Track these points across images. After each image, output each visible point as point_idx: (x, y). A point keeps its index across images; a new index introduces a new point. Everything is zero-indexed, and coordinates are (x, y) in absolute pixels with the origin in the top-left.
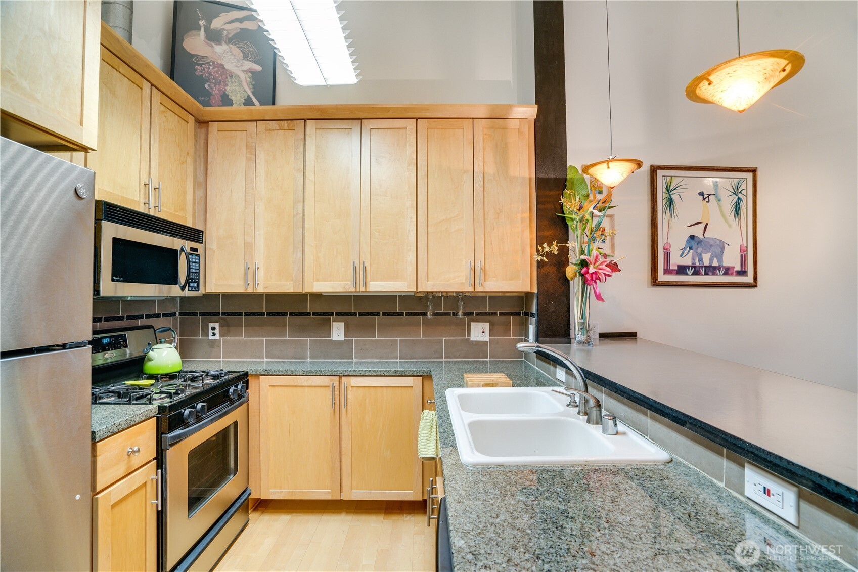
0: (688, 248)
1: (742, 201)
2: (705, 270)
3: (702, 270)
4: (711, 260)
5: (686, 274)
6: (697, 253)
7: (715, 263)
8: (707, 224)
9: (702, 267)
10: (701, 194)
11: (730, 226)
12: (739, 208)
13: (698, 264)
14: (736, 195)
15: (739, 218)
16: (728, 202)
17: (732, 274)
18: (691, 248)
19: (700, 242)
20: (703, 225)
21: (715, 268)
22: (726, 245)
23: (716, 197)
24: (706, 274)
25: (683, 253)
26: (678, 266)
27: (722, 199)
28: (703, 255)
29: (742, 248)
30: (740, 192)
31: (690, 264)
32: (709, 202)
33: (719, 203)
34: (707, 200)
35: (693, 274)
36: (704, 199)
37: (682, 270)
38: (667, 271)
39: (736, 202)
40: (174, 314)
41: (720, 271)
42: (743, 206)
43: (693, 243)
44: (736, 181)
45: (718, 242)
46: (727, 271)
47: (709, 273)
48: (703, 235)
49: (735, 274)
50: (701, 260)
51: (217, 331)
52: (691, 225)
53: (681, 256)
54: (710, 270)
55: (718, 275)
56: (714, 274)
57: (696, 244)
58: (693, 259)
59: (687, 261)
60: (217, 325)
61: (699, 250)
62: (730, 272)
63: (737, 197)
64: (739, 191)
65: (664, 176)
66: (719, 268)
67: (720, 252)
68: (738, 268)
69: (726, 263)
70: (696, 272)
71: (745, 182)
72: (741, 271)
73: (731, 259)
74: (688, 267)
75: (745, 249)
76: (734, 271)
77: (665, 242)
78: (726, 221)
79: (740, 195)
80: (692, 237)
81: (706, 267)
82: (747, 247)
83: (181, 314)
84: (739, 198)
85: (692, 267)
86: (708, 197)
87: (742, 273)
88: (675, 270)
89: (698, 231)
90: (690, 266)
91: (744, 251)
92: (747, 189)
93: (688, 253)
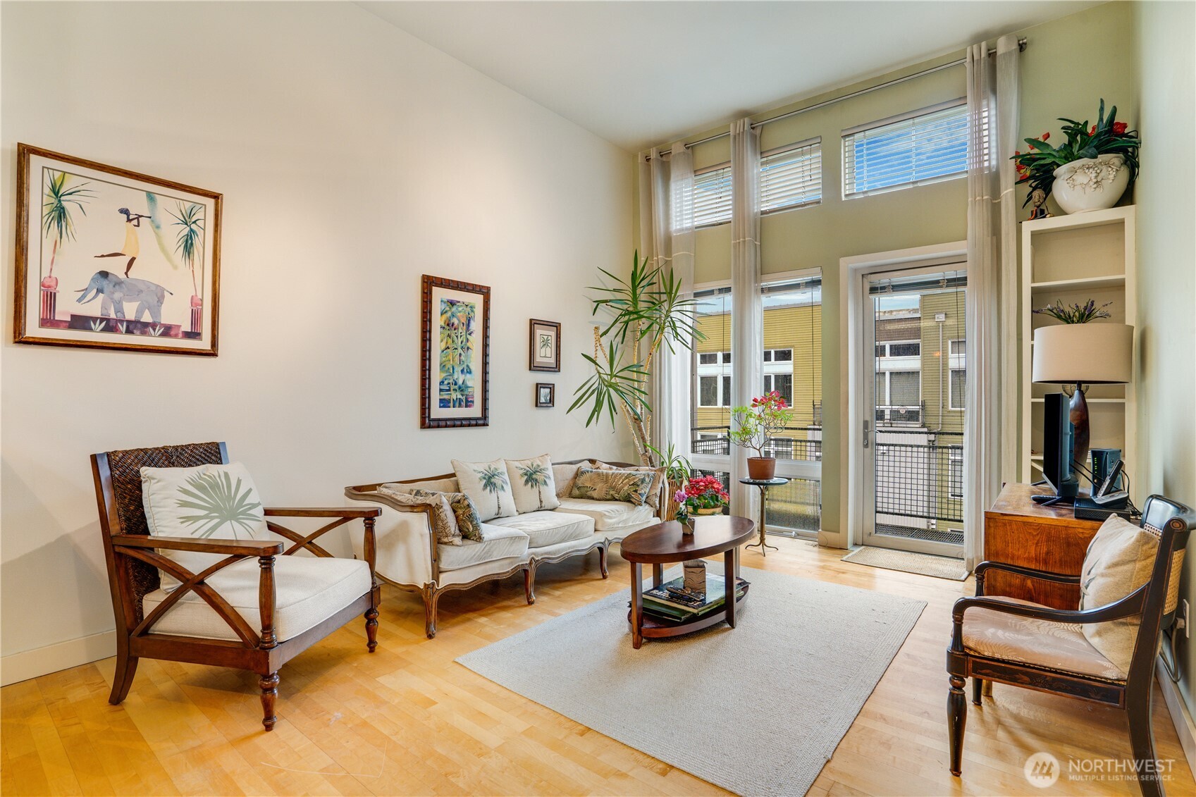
0: (95, 290)
1: (197, 235)
2: (128, 327)
3: (122, 326)
4: (140, 311)
5: (90, 329)
6: (112, 299)
7: (147, 318)
8: (133, 259)
9: (121, 321)
10: (125, 212)
11: (175, 267)
12: (192, 244)
13: (113, 316)
14: (186, 224)
15: (191, 257)
16: (174, 233)
17: (176, 336)
18: (100, 291)
19: (118, 283)
20: (126, 259)
21: (146, 325)
22: (166, 294)
23: (152, 221)
24: (129, 331)
25: (83, 297)
26: (73, 316)
27: (162, 226)
28: (124, 303)
29: (194, 301)
30: (194, 222)
31: (98, 314)
32: (138, 226)
33: (157, 230)
34: (135, 222)
35: (103, 330)
36: (129, 220)
37: (79, 322)
38: (49, 323)
39: (187, 235)
41: (154, 330)
42: (197, 242)
43: (105, 283)
44: (188, 205)
45: (153, 288)
46: (167, 331)
47: (135, 331)
48: (126, 273)
49: (180, 335)
50: (119, 310)
52: (103, 256)
53: (79, 300)
54: (137, 327)
55: (151, 336)
56: (144, 333)
57: (111, 286)
58: (104, 307)
59: (93, 308)
61: (117, 295)
62: (173, 333)
63: (188, 228)
64: (193, 220)
65: (47, 168)
66: (154, 326)
67: (156, 302)
68: (187, 327)
69: (166, 320)
70: (110, 327)
71: (203, 209)
72: (191, 332)
73: (176, 313)
74: (94, 319)
75: (200, 302)
76: (180, 332)
77: (44, 275)
78: (169, 259)
79: (194, 226)
80: (104, 274)
81: (129, 322)
82: (202, 300)
84: (191, 230)
85: (102, 320)
86: (138, 218)
87: (194, 335)
88: (65, 322)
89: (116, 267)
90: (97, 318)
91: (197, 305)
92: (205, 220)
93: (94, 298)
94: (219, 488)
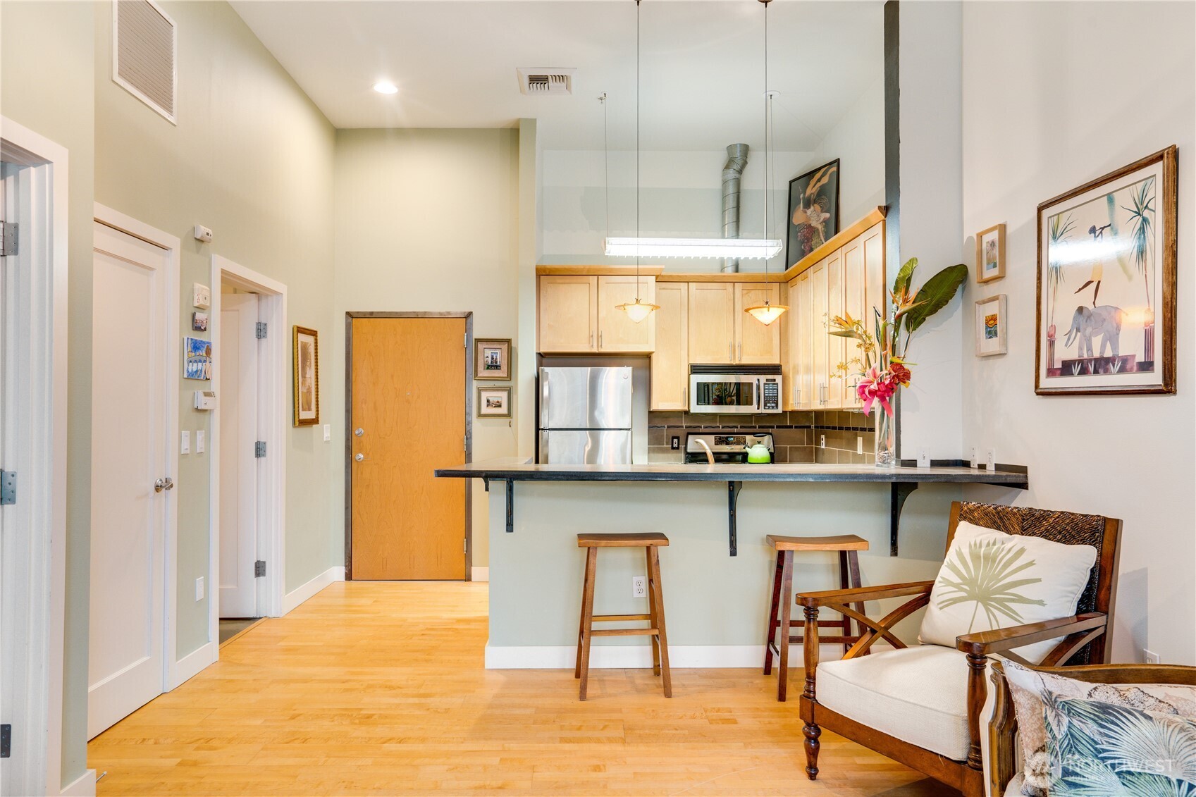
0: (1075, 330)
1: (1149, 224)
2: (1095, 366)
3: (1091, 365)
4: (1103, 346)
5: (1072, 374)
6: (1085, 336)
8: (1099, 282)
9: (1090, 360)
10: (1095, 229)
11: (1132, 278)
13: (1086, 356)
14: (1142, 213)
16: (1129, 232)
17: (1133, 371)
18: (1078, 330)
19: (1089, 317)
20: (1094, 286)
21: (1109, 361)
22: (1124, 316)
23: (1112, 228)
24: (1096, 372)
25: (1069, 339)
26: (1062, 362)
27: (1119, 230)
28: (1093, 339)
30: (1146, 207)
32: (1103, 241)
33: (1117, 238)
34: (1101, 238)
35: (1080, 374)
36: (1096, 238)
37: (1066, 369)
38: (1051, 372)
40: (809, 427)
41: (1115, 366)
42: (1151, 233)
43: (1082, 319)
45: (1114, 313)
46: (1125, 366)
47: (1100, 371)
48: (1094, 303)
49: (1137, 369)
50: (1090, 348)
51: (824, 442)
52: (1080, 290)
53: (1066, 345)
54: (1102, 365)
55: (1111, 373)
56: (1106, 371)
57: (1085, 321)
58: (1081, 349)
59: (1072, 354)
60: (823, 436)
61: (1089, 330)
62: (1130, 367)
63: (1141, 219)
65: (1050, 217)
67: (1116, 330)
68: (1141, 356)
70: (1084, 371)
72: (1145, 362)
74: (1074, 362)
75: (1152, 319)
76: (1137, 364)
77: (1049, 325)
78: (1127, 270)
79: (1146, 213)
80: (1080, 310)
81: (1096, 360)
82: (1155, 314)
83: (816, 427)
84: (1146, 219)
85: (1078, 362)
86: (1103, 232)
87: (1147, 365)
88: (1059, 369)
90: (1076, 361)
92: (1156, 196)
93: (1075, 339)
94: (994, 561)
